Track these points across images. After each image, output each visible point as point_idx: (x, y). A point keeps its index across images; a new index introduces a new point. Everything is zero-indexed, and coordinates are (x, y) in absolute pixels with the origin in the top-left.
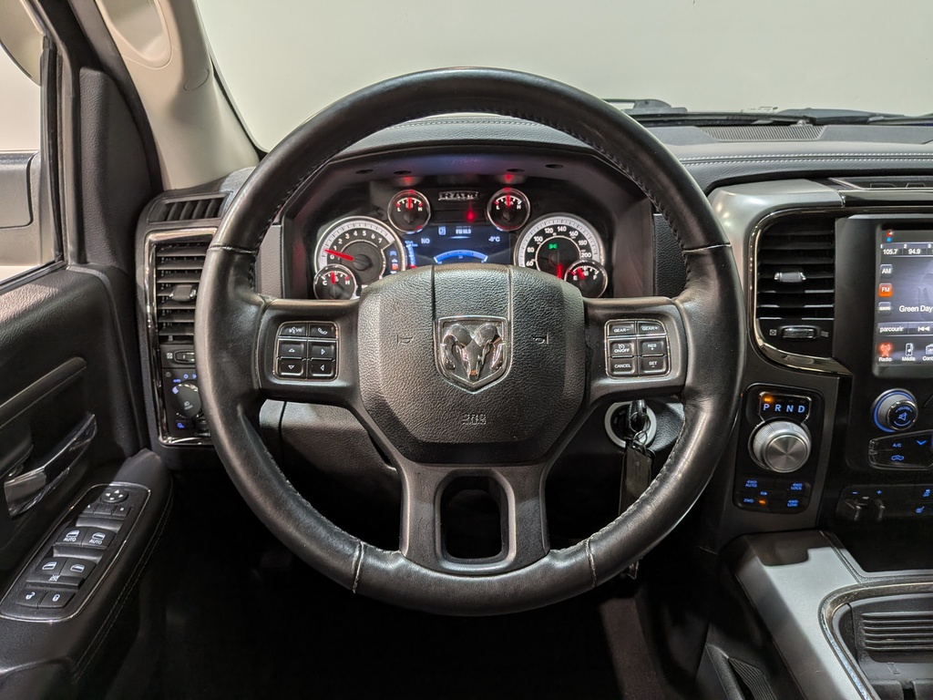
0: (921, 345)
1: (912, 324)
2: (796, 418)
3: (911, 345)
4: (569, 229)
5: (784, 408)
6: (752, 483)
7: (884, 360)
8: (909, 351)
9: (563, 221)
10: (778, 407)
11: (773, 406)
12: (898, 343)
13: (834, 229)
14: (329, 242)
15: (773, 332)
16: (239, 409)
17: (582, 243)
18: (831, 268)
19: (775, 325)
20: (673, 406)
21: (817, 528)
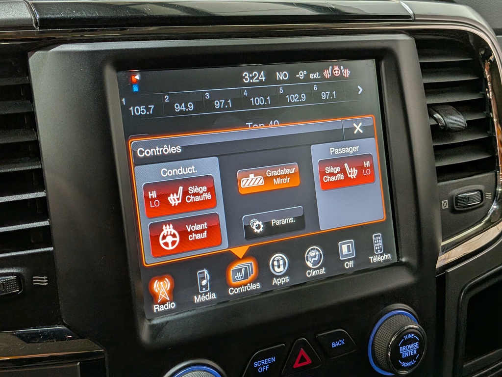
3: (206, 272)
7: (162, 308)
8: (204, 282)
13: (26, 71)
18: (33, 150)
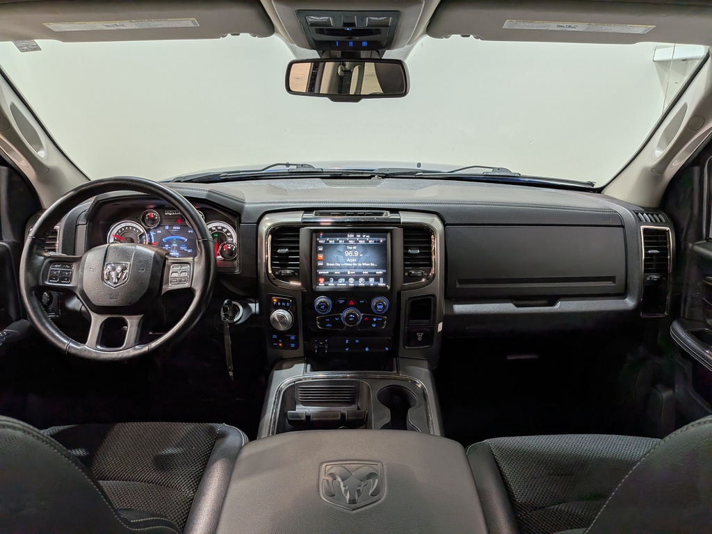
0: (336, 279)
1: (332, 271)
2: (286, 308)
3: (332, 279)
4: (223, 228)
5: (281, 304)
6: (275, 336)
7: (321, 285)
8: (331, 281)
9: (220, 224)
10: (279, 304)
11: (277, 303)
12: (327, 279)
14: (115, 232)
15: (277, 273)
16: (33, 292)
17: (228, 234)
19: (277, 270)
20: (250, 305)
21: (304, 357)
